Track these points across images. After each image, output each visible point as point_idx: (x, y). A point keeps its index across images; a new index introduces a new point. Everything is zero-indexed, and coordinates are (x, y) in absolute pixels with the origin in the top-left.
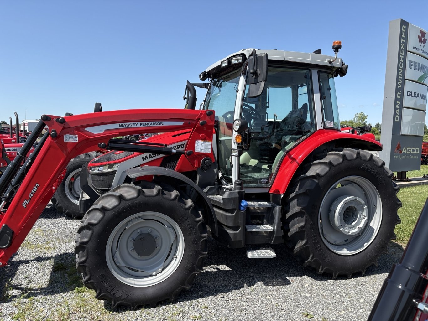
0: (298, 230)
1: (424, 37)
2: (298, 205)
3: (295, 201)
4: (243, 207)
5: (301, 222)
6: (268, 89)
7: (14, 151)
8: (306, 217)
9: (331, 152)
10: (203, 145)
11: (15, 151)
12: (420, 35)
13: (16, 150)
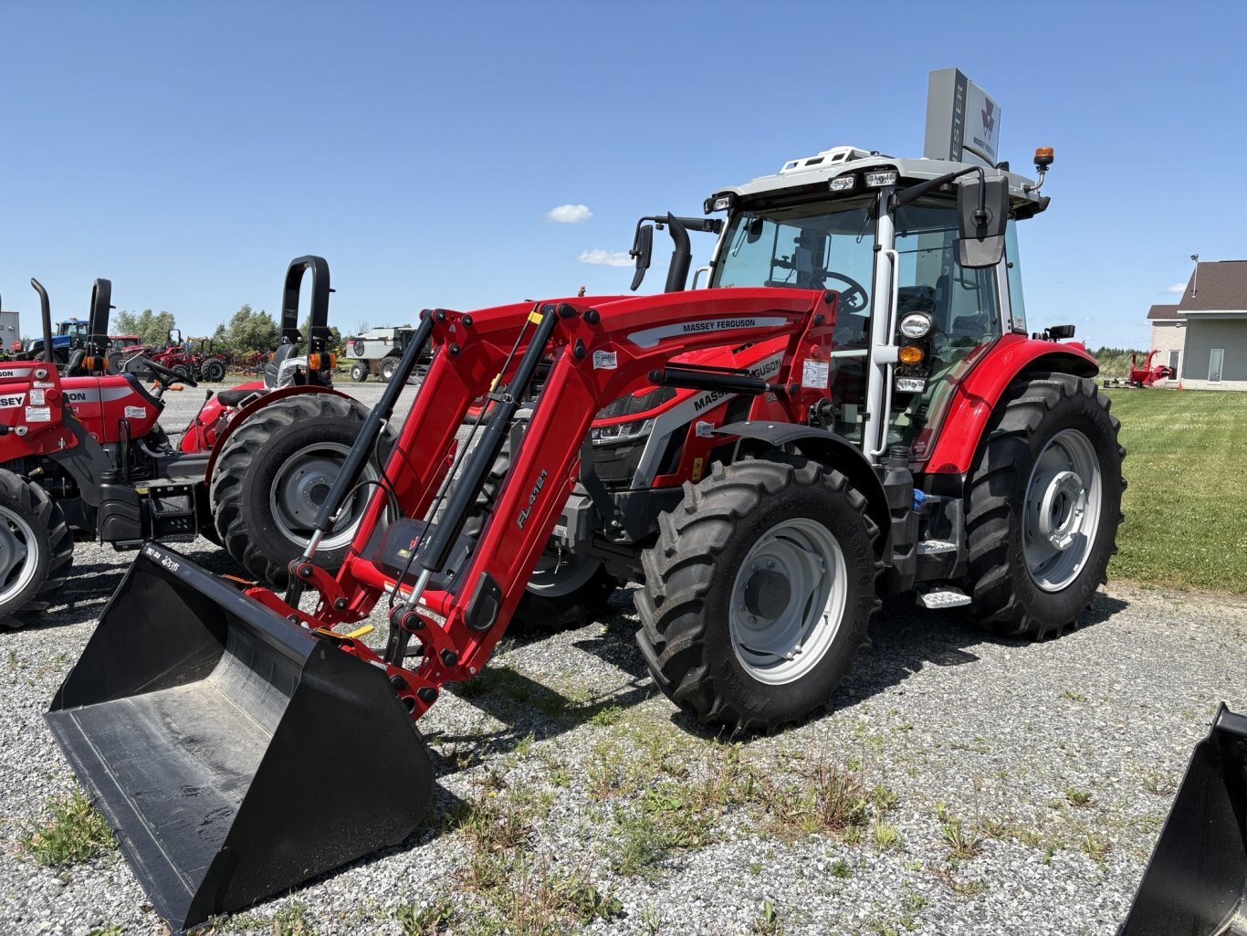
0: (998, 544)
1: (990, 115)
2: (993, 494)
3: (986, 486)
4: (919, 502)
5: (1001, 527)
6: (828, 238)
7: (77, 401)
8: (1011, 517)
9: (1034, 382)
10: (816, 370)
11: (81, 401)
12: (985, 110)
13: (84, 398)
